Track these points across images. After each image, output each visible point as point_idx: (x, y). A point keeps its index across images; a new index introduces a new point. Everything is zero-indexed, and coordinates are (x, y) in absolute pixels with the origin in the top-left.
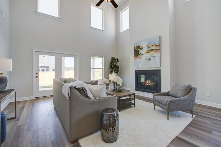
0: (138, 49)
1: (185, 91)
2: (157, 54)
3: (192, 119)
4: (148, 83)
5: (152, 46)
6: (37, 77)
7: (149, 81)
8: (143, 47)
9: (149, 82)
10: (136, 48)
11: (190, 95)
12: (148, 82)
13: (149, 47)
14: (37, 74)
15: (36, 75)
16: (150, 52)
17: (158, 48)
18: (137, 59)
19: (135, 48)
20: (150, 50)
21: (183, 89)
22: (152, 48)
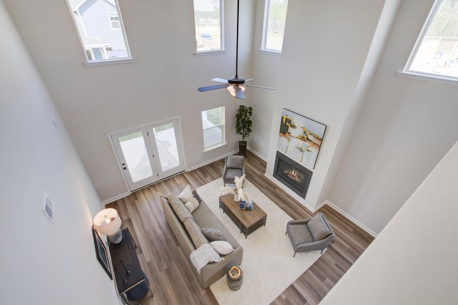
0: (287, 124)
1: (321, 235)
2: (314, 151)
3: (321, 255)
4: (293, 176)
5: (311, 134)
6: (125, 168)
7: (295, 173)
8: (296, 125)
9: (295, 175)
10: (284, 120)
11: (325, 242)
12: (293, 173)
13: (305, 133)
14: (123, 164)
15: (124, 166)
16: (305, 140)
17: (318, 142)
18: (283, 138)
19: (282, 118)
20: (306, 138)
21: (320, 232)
22: (310, 137)
